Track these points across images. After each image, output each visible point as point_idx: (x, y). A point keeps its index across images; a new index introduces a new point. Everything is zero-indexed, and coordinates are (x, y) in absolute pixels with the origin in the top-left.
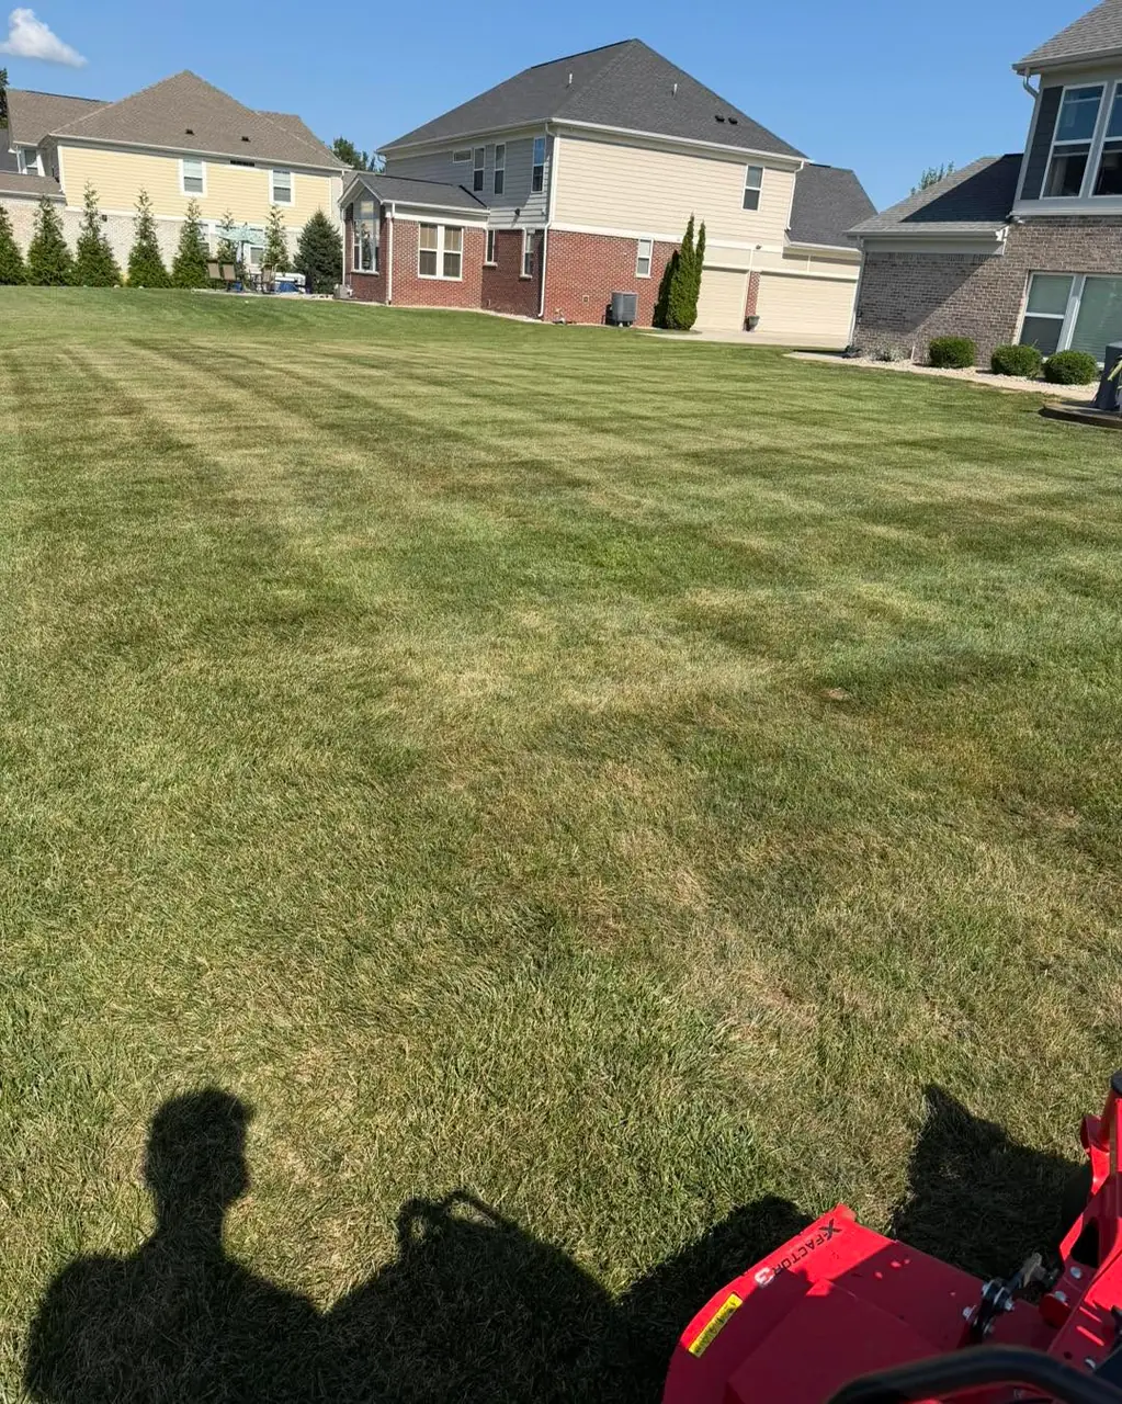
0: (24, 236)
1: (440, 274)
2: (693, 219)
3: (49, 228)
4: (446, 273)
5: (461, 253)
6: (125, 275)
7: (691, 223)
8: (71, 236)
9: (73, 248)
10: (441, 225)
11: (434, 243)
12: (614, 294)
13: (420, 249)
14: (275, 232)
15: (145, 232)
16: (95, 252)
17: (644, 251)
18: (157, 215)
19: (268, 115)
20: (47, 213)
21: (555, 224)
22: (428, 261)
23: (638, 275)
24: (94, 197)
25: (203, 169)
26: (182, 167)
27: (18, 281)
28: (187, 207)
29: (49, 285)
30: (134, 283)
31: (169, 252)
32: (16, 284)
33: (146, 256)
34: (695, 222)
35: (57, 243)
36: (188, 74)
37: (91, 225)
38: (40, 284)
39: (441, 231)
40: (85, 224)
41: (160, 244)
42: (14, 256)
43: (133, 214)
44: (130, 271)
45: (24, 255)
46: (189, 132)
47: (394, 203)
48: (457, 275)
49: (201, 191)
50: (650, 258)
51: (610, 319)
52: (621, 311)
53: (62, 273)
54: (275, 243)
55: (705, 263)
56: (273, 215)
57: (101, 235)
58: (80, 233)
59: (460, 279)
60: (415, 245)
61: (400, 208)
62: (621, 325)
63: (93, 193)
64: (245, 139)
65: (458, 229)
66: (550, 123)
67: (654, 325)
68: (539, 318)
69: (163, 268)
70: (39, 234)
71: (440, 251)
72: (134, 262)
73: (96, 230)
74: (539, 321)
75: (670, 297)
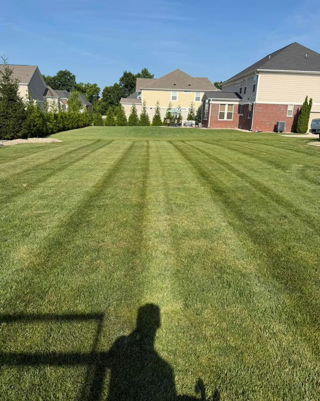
0: (128, 114)
1: (225, 119)
2: (307, 97)
3: (134, 111)
4: (227, 119)
5: (233, 112)
6: (151, 123)
7: (307, 98)
8: (139, 113)
9: (139, 117)
10: (227, 104)
11: (224, 110)
12: (277, 122)
13: (219, 112)
14: (192, 109)
15: (157, 111)
16: (144, 117)
17: (290, 108)
18: (161, 107)
19: (197, 78)
20: (134, 108)
21: (257, 101)
22: (222, 115)
23: (287, 116)
24: (146, 103)
25: (177, 94)
26: (171, 94)
27: (125, 125)
28: (169, 104)
29: (132, 126)
30: (153, 125)
31: (163, 116)
32: (124, 126)
33: (157, 118)
34: (308, 98)
35: (135, 115)
36: (178, 70)
37: (144, 110)
38: (130, 126)
39: (227, 106)
40: (143, 110)
41: (161, 114)
42: (125, 119)
43: (155, 107)
44: (153, 122)
45: (128, 118)
46: (175, 85)
47: (212, 99)
48: (231, 119)
49: (176, 100)
50: (293, 110)
51: (276, 130)
52: (279, 128)
53: (135, 123)
54: (191, 112)
55: (311, 111)
56: (192, 105)
57: (146, 113)
58: (141, 113)
59: (232, 120)
60: (218, 111)
61: (213, 100)
62: (279, 132)
63: (145, 102)
64: (189, 85)
65: (232, 105)
66: (257, 71)
67: (291, 132)
68: (251, 131)
69: (161, 121)
70: (132, 113)
71: (226, 112)
72: (154, 119)
73: (145, 111)
74: (251, 132)
75: (298, 123)
